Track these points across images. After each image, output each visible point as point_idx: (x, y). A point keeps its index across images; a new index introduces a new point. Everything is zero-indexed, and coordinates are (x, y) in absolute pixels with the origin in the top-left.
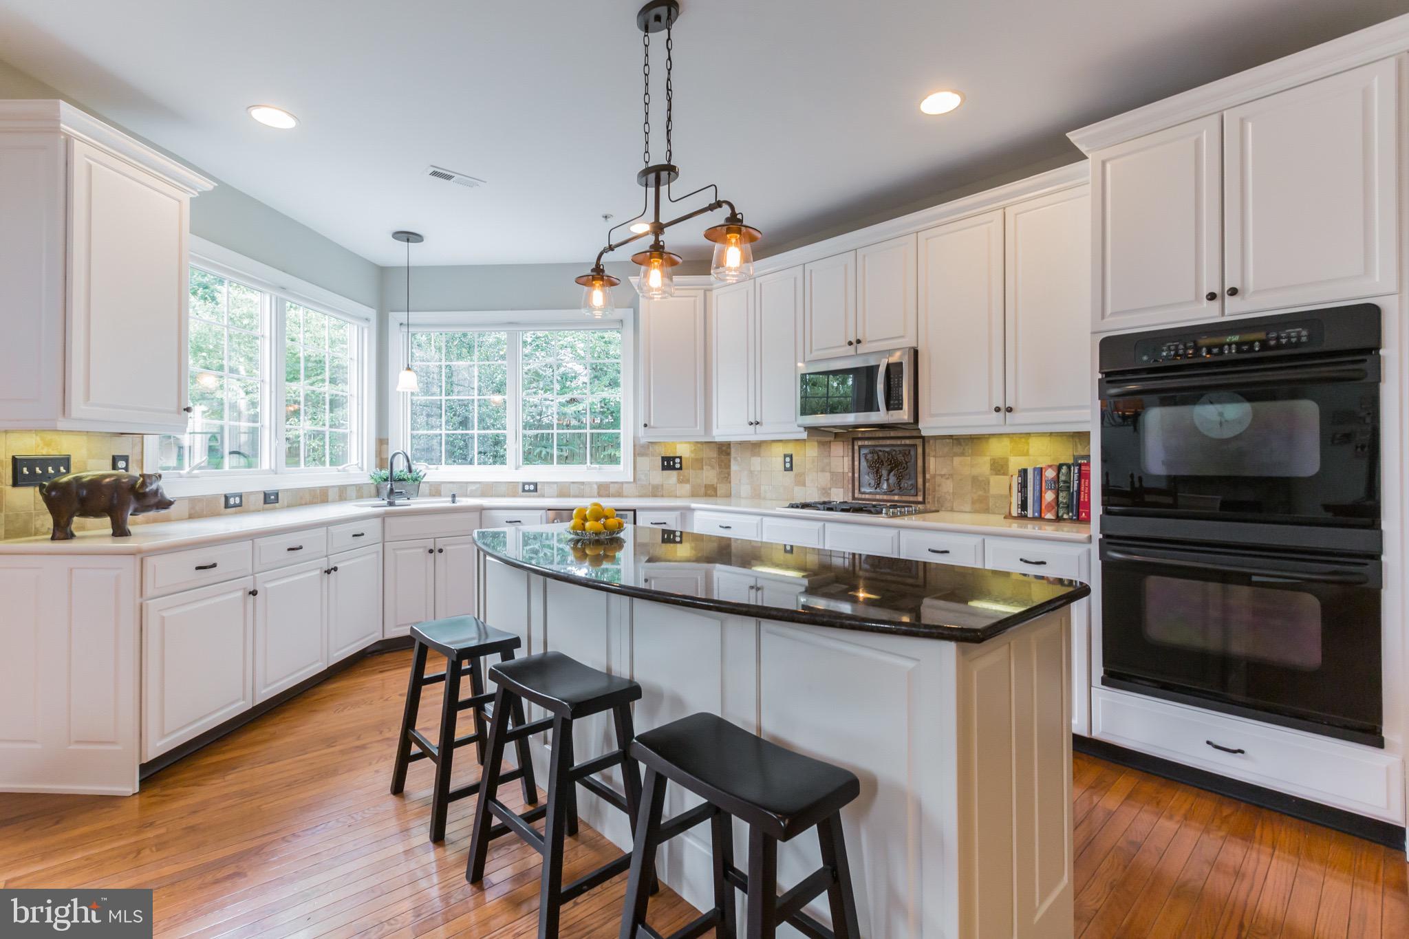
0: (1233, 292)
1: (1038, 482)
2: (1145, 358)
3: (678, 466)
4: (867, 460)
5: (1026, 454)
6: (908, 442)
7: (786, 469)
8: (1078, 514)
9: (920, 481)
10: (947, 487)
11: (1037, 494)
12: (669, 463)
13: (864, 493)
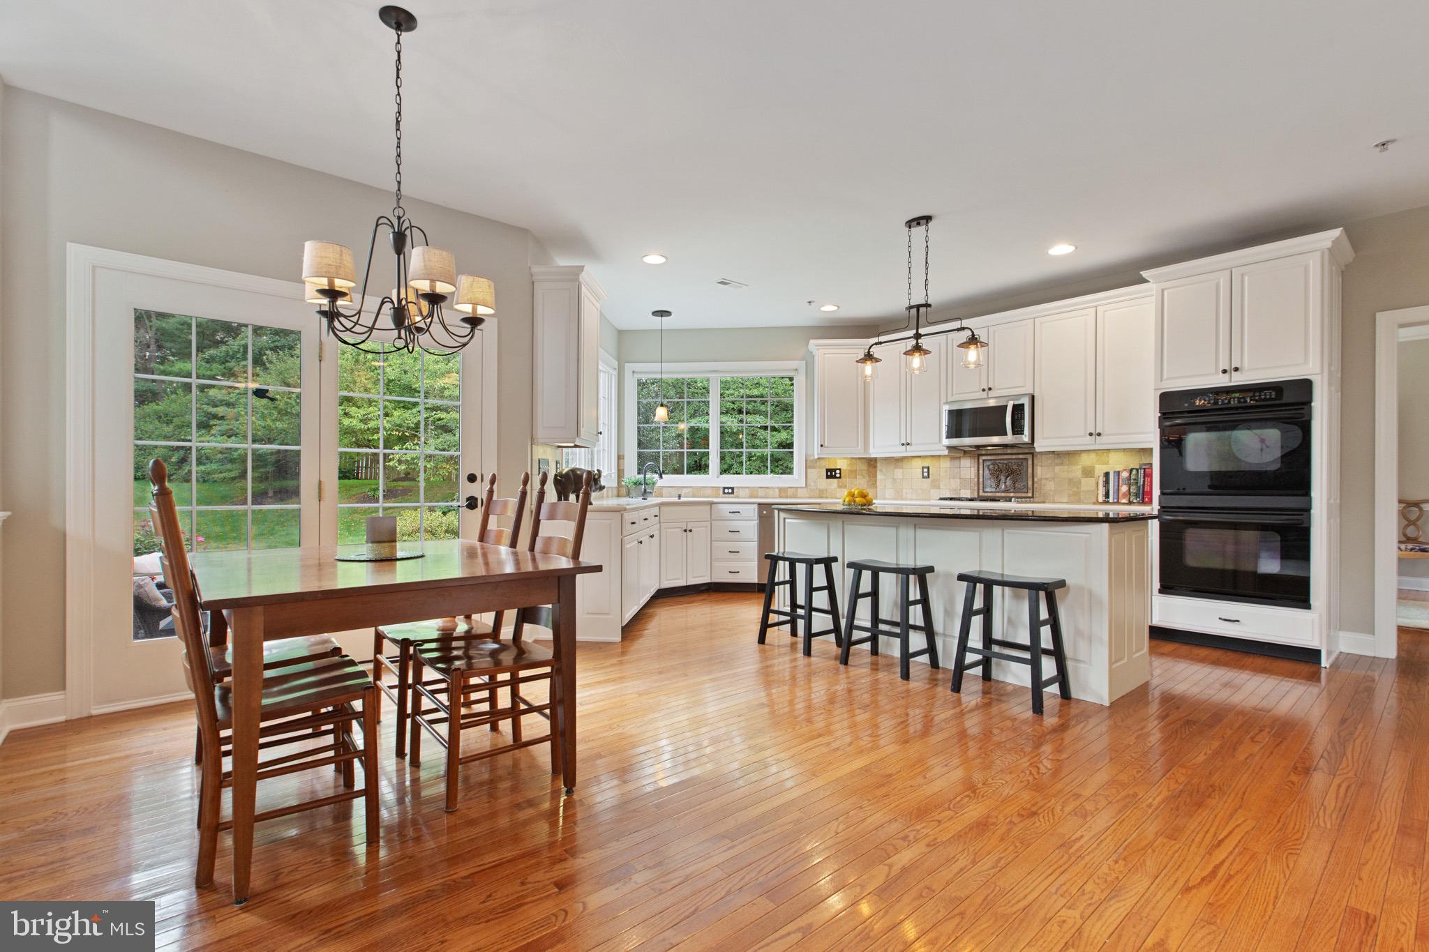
0: (1236, 369)
1: (1116, 480)
2: (1186, 405)
3: (838, 475)
4: (990, 470)
5: (1107, 463)
6: (1021, 456)
7: (923, 477)
8: (1143, 499)
9: (1030, 483)
10: (1050, 486)
11: (1116, 487)
12: (831, 474)
13: (987, 492)
